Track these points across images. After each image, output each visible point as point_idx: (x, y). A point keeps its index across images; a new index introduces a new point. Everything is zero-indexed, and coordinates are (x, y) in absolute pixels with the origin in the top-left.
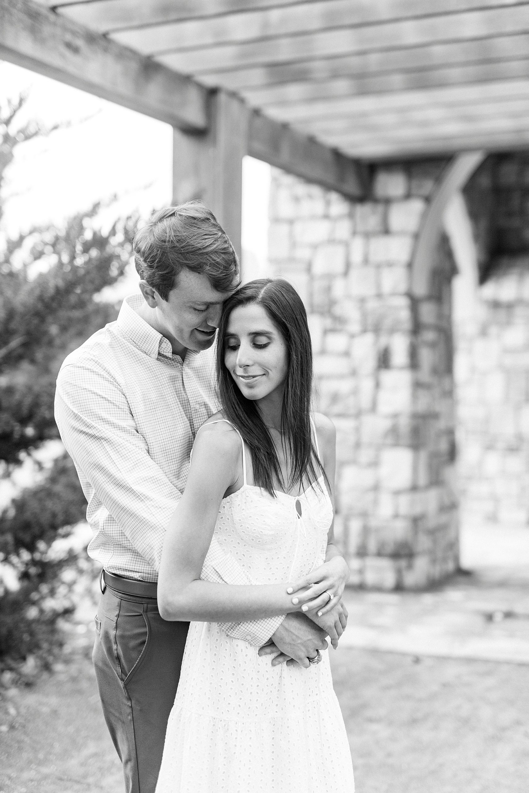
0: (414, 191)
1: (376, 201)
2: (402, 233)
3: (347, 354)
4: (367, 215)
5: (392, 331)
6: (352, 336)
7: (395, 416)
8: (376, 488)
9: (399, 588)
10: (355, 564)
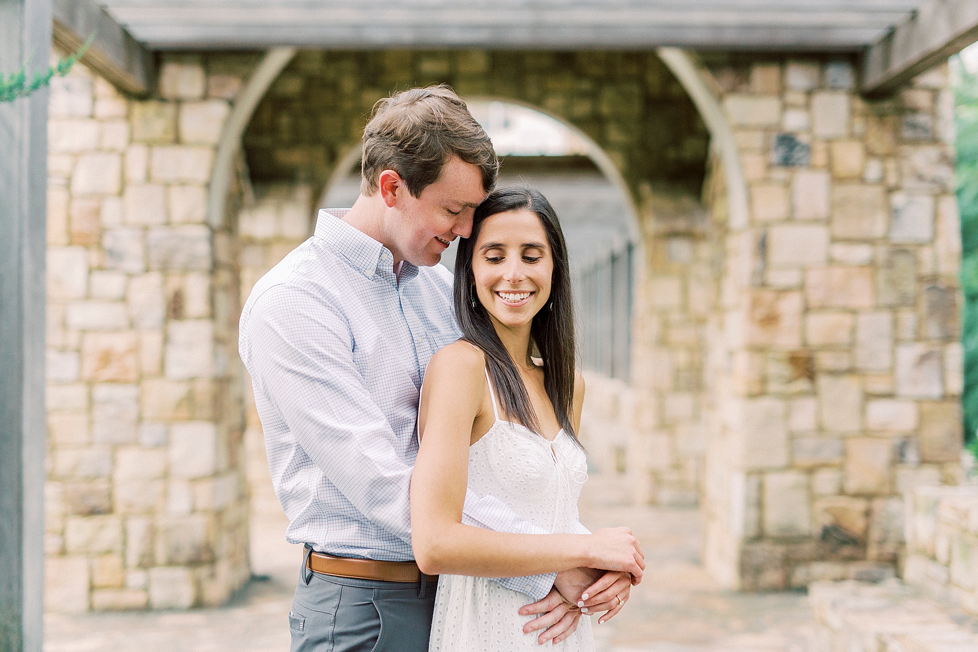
0: (213, 92)
1: (163, 100)
2: (199, 144)
3: (123, 299)
4: (151, 118)
5: (186, 270)
6: (130, 276)
7: (192, 379)
8: (166, 475)
9: (198, 605)
10: (136, 578)
